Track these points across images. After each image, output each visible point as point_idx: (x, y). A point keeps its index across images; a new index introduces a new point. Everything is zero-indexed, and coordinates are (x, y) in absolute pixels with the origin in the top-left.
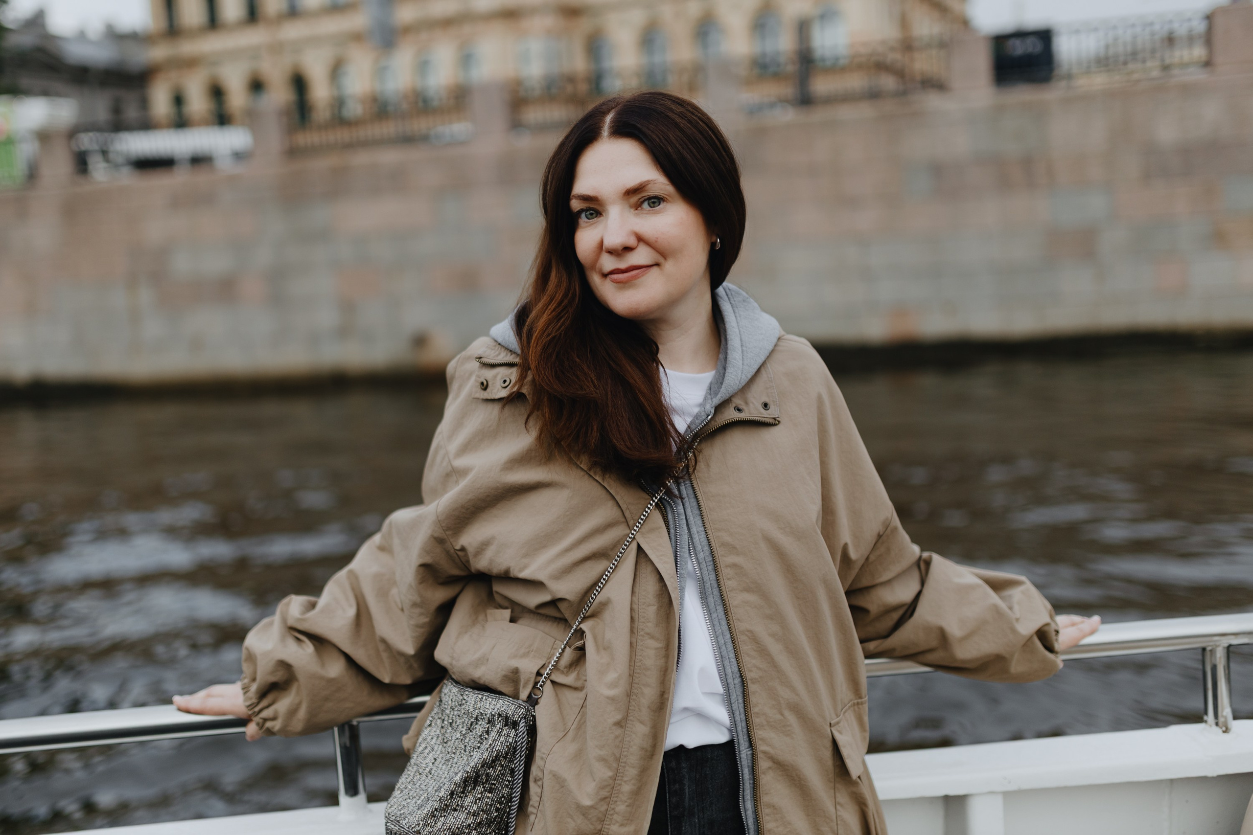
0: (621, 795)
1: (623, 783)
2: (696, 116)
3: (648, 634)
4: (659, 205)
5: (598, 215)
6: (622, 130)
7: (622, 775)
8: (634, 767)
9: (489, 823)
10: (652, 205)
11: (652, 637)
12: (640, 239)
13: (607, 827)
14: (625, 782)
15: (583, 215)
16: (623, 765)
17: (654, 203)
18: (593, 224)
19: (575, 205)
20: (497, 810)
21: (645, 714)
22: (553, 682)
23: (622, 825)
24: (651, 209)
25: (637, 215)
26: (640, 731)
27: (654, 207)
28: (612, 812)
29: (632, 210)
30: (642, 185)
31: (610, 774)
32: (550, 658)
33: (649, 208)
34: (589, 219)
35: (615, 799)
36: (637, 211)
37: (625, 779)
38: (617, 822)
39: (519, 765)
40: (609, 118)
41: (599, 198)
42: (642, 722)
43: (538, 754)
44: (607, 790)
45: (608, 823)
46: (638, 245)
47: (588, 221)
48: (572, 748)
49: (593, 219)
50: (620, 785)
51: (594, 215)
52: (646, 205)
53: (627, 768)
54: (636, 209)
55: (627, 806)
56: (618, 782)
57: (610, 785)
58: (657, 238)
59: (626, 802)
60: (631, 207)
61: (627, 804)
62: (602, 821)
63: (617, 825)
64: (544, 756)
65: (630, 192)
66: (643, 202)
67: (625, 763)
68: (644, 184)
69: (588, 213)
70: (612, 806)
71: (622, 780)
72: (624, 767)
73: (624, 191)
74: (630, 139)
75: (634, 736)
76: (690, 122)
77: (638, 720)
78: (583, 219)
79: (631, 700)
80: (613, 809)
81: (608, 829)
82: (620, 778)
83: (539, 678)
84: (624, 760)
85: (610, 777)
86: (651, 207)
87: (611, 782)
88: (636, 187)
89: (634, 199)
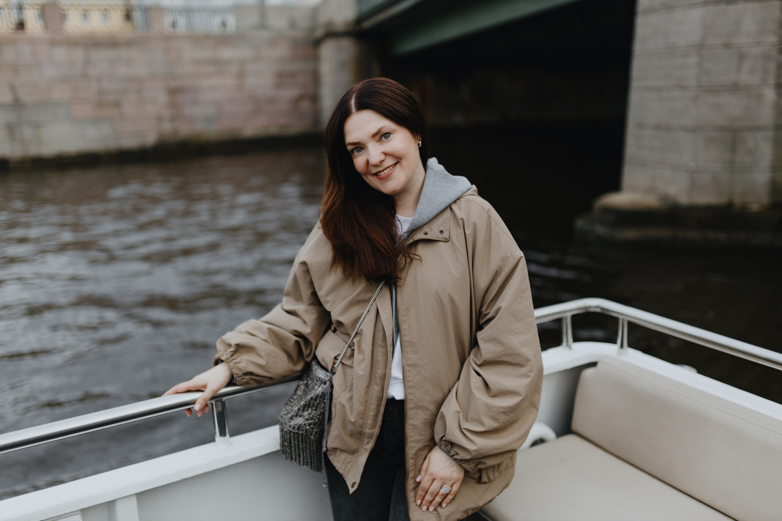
0: (369, 417)
1: (370, 412)
2: (393, 87)
3: (379, 345)
4: (389, 137)
5: (362, 150)
6: (361, 107)
7: (369, 408)
8: (374, 405)
9: (315, 424)
10: (386, 138)
11: (381, 347)
12: (386, 154)
13: (364, 429)
14: (371, 411)
15: (355, 151)
16: (369, 404)
17: (387, 136)
18: (361, 154)
19: (350, 148)
20: (318, 419)
21: (378, 381)
22: (342, 363)
23: (370, 429)
24: (387, 140)
25: (381, 144)
26: (376, 389)
27: (387, 138)
28: (365, 424)
29: (378, 143)
30: (379, 130)
31: (363, 408)
32: (342, 351)
33: (385, 139)
34: (359, 152)
35: (366, 418)
36: (380, 143)
37: (371, 410)
38: (368, 428)
39: (327, 401)
40: (353, 102)
41: (361, 142)
42: (377, 385)
43: (334, 397)
44: (362, 415)
45: (364, 428)
46: (386, 158)
47: (358, 153)
48: (348, 395)
49: (360, 152)
50: (368, 412)
51: (360, 150)
52: (383, 138)
53: (371, 405)
54: (380, 142)
55: (372, 421)
56: (367, 411)
57: (363, 413)
58: (394, 152)
59: (371, 419)
60: (377, 141)
61: (372, 420)
62: (361, 427)
63: (369, 429)
64: (336, 398)
65: (374, 136)
66: (381, 137)
67: (370, 403)
68: (380, 130)
69: (357, 149)
70: (366, 421)
71: (369, 410)
72: (370, 405)
73: (371, 136)
74: (367, 110)
75: (373, 391)
76: (391, 91)
77: (376, 384)
78: (355, 153)
79: (372, 376)
80: (366, 422)
81: (365, 430)
82: (368, 409)
83: (336, 361)
84: (370, 402)
85: (363, 410)
86: (386, 139)
87: (364, 411)
88: (377, 132)
89: (377, 137)
